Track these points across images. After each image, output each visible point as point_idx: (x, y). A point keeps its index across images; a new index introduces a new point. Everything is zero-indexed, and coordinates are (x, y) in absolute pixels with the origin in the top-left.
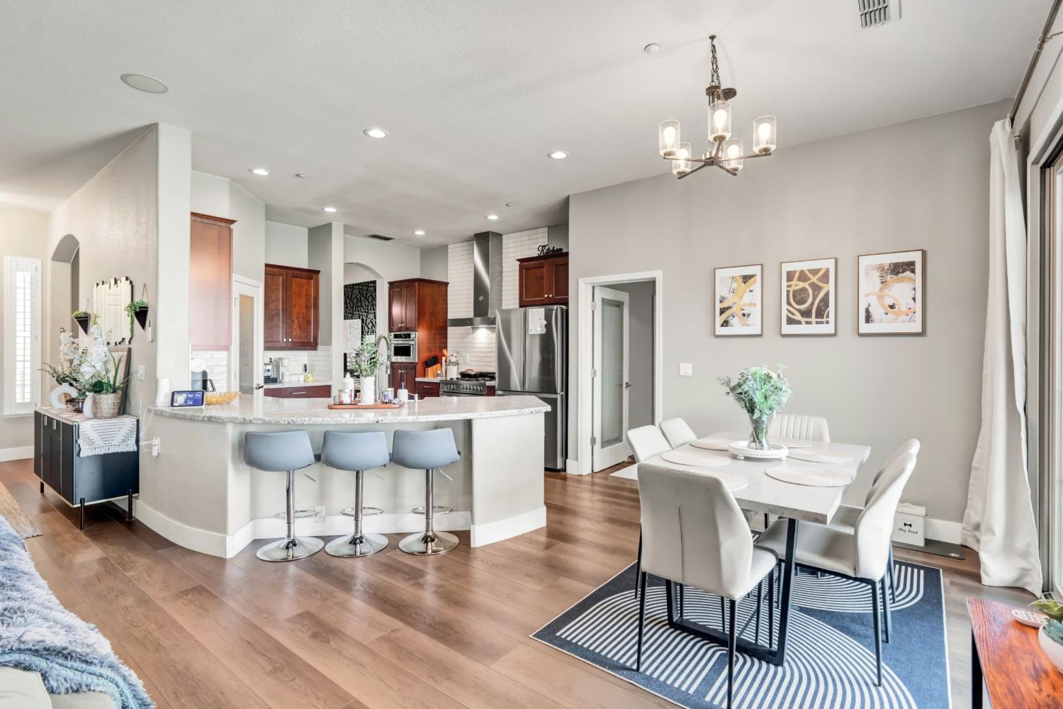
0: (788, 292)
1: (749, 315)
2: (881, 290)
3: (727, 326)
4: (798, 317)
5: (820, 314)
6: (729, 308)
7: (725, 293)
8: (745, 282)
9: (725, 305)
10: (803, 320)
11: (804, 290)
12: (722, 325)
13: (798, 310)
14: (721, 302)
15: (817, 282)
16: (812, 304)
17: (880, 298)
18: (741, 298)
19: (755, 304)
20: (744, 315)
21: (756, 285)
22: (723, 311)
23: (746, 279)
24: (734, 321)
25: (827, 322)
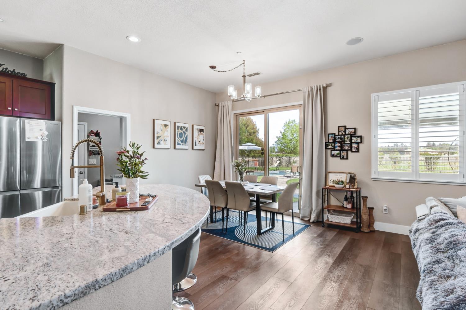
0: (178, 133)
1: (166, 140)
2: (198, 136)
3: (159, 144)
4: (180, 143)
5: (186, 142)
6: (160, 137)
7: (159, 130)
8: (165, 127)
9: (159, 135)
10: (182, 144)
11: (182, 133)
12: (157, 144)
13: (180, 140)
14: (157, 134)
15: (185, 131)
16: (184, 138)
17: (198, 138)
18: (164, 133)
19: (168, 136)
20: (165, 140)
21: (168, 128)
22: (158, 138)
23: (166, 126)
24: (162, 142)
25: (187, 145)
